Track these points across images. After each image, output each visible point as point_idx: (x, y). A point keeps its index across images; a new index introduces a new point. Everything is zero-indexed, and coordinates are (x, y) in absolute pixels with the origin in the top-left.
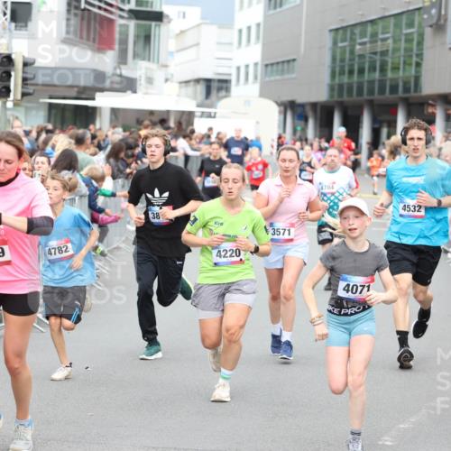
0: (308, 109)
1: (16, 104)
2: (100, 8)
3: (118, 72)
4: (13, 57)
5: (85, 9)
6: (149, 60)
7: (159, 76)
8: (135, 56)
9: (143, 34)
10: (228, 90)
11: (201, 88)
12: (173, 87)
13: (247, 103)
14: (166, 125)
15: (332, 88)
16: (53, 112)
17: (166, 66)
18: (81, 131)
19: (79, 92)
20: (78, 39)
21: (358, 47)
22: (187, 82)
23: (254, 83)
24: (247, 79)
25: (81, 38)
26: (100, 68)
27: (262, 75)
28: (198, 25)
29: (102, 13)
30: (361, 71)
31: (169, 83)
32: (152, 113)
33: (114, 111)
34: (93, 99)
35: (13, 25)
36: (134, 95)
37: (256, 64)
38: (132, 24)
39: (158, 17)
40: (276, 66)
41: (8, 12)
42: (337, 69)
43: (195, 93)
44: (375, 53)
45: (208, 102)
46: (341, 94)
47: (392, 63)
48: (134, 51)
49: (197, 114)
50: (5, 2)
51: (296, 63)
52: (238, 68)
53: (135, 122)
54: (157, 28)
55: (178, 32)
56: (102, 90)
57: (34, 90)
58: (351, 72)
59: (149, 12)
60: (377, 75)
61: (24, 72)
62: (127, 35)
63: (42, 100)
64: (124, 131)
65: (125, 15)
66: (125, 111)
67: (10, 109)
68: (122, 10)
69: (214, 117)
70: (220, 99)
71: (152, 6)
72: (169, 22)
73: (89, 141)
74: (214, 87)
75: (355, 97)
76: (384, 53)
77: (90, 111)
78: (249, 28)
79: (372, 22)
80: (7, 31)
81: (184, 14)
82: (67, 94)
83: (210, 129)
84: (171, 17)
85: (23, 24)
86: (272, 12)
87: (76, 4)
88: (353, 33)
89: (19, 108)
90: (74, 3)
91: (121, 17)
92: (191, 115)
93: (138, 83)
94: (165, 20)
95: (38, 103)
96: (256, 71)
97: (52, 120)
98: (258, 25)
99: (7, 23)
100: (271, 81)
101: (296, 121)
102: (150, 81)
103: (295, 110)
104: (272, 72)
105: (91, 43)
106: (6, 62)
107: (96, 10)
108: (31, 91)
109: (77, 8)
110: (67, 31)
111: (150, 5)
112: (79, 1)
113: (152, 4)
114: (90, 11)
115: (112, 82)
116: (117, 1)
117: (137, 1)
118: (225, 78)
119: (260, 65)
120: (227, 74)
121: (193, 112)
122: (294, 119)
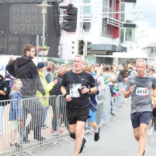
1: (86, 57)
2: (114, 23)
3: (121, 46)
4: (84, 41)
5: (108, 25)
7: (135, 46)
8: (126, 40)
9: (129, 32)
11: (150, 50)
16: (98, 59)
17: (137, 43)
18: (107, 66)
19: (107, 53)
20: (106, 34)
22: (145, 48)
25: (108, 34)
26: (114, 44)
28: (148, 28)
29: (115, 25)
32: (132, 59)
33: (119, 59)
34: (112, 55)
35: (84, 30)
36: (126, 53)
38: (125, 29)
39: (134, 26)
41: (82, 26)
43: (148, 51)
45: (152, 55)
48: (126, 38)
49: (149, 59)
50: (81, 23)
53: (126, 62)
54: (134, 30)
55: (141, 31)
56: (115, 52)
57: (91, 52)
59: (131, 25)
61: (88, 46)
62: (123, 33)
64: (123, 66)
66: (123, 59)
68: (121, 24)
69: (154, 60)
71: (132, 22)
72: (138, 27)
73: (110, 70)
74: (154, 50)
77: (111, 59)
80: (82, 32)
81: (143, 25)
82: (103, 53)
84: (138, 26)
85: (87, 30)
87: (106, 22)
89: (86, 59)
90: (105, 22)
91: (121, 26)
93: (127, 49)
94: (136, 27)
95: (93, 56)
97: (98, 62)
99: (82, 30)
102: (131, 48)
105: (111, 36)
106: (82, 43)
107: (112, 24)
108: (90, 53)
109: (106, 24)
110: (103, 32)
111: (131, 22)
112: (106, 21)
113: (132, 21)
114: (110, 25)
115: (119, 49)
116: (119, 21)
117: (127, 21)
121: (147, 59)
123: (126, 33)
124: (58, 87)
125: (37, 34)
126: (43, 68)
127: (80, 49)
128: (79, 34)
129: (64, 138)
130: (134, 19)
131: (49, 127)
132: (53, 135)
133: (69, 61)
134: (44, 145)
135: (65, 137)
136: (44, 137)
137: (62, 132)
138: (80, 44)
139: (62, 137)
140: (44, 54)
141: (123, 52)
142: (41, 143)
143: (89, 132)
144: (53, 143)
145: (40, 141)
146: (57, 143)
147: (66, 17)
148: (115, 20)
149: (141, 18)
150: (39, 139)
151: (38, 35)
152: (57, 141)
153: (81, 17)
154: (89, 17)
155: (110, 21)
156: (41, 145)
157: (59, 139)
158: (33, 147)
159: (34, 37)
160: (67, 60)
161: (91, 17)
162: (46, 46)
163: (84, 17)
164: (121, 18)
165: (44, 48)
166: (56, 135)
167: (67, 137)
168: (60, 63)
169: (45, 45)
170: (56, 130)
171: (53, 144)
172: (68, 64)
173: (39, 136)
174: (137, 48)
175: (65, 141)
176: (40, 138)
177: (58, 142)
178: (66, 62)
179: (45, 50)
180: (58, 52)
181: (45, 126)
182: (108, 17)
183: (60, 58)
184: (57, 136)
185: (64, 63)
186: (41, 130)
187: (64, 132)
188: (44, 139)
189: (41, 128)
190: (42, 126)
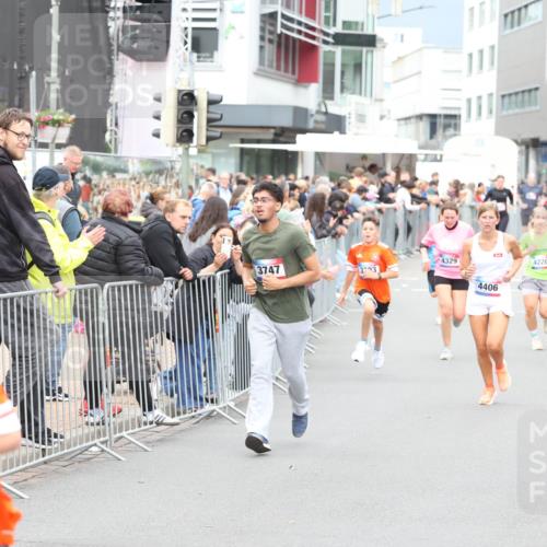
1: (201, 150)
2: (300, 32)
3: (323, 110)
4: (196, 94)
5: (280, 36)
6: (360, 94)
7: (372, 111)
8: (343, 89)
9: (352, 63)
10: (457, 127)
11: (424, 126)
12: (391, 125)
13: (480, 142)
14: (381, 172)
16: (246, 158)
17: (381, 100)
19: (276, 134)
20: (274, 70)
22: (407, 119)
23: (488, 118)
24: (480, 114)
25: (278, 68)
26: (302, 103)
27: (497, 108)
28: (420, 50)
29: (302, 38)
31: (385, 120)
32: (364, 157)
33: (319, 156)
34: (294, 142)
35: (195, 55)
36: (343, 136)
37: (491, 95)
38: (338, 50)
39: (370, 41)
40: (517, 97)
41: (189, 40)
43: (417, 132)
45: (433, 142)
48: (342, 83)
49: (421, 157)
50: (186, 28)
51: (538, 93)
52: (469, 101)
53: (344, 168)
54: (369, 56)
55: (396, 59)
56: (304, 131)
57: (222, 134)
59: (359, 36)
61: (208, 112)
62: (333, 65)
63: (231, 145)
64: (332, 180)
65: (330, 40)
66: (332, 155)
67: (194, 157)
68: (327, 34)
69: (441, 160)
70: (446, 138)
71: (362, 29)
72: (384, 47)
74: (439, 124)
77: (287, 158)
78: (481, 52)
80: (188, 63)
81: (402, 36)
82: (261, 137)
83: (435, 175)
84: (385, 41)
85: (208, 55)
86: (508, 31)
87: (272, 28)
89: (204, 156)
90: (268, 27)
91: (325, 42)
92: (411, 158)
93: (347, 121)
94: (378, 45)
95: (228, 148)
96: (490, 104)
97: (245, 168)
98: (493, 47)
99: (187, 53)
100: (509, 116)
101: (541, 163)
102: (361, 118)
103: (538, 150)
104: (510, 103)
105: (290, 75)
106: (187, 99)
107: (295, 35)
108: (218, 134)
109: (271, 33)
110: (261, 62)
111: (360, 27)
112: (274, 25)
113: (363, 24)
114: (287, 37)
115: (316, 122)
116: (319, 23)
117: (344, 23)
118: (453, 112)
119: (495, 96)
120: (455, 108)
121: (415, 155)
122: (537, 161)
123: (343, 65)
124: (104, 254)
125: (31, 69)
126: (52, 189)
127: (180, 121)
128: (178, 70)
129: (124, 434)
130: (371, 17)
131: (72, 394)
132: (87, 424)
133: (143, 161)
134: (57, 459)
135: (131, 431)
136: (54, 431)
137: (120, 411)
138: (180, 103)
139: (121, 431)
140: (54, 139)
141: (331, 132)
142: (44, 450)
143: (213, 411)
144: (87, 449)
145: (43, 443)
146: (103, 451)
147: (131, 7)
148: (304, 19)
149: (393, 12)
150: (37, 436)
151: (34, 73)
152: (102, 443)
153: (184, 10)
154: (215, 10)
155: (285, 22)
156: (47, 457)
157: (107, 438)
158: (18, 465)
159: (21, 78)
160: (135, 161)
161: (221, 10)
162: (61, 111)
163: (194, 10)
164: (323, 14)
165: (56, 117)
166: (98, 424)
167: (137, 429)
168: (113, 172)
169: (58, 108)
170: (97, 406)
171: (87, 454)
172: (139, 173)
173: (36, 424)
174: (382, 117)
175: (131, 442)
176: (43, 433)
177: (103, 447)
178: (134, 168)
179: (58, 123)
180: (105, 130)
181: (60, 390)
182: (279, 8)
183: (112, 154)
184: (102, 427)
185: (125, 171)
186: (46, 405)
187: (125, 410)
188: (56, 436)
189: (46, 398)
190: (48, 390)
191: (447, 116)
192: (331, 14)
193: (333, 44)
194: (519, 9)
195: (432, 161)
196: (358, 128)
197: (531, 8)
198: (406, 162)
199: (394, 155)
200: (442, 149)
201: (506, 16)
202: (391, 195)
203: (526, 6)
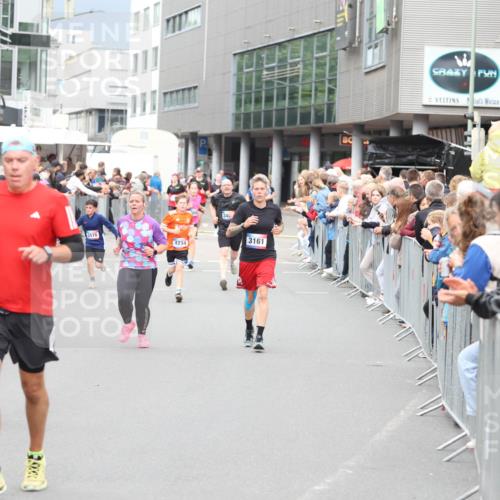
0: (212, 142)
3: (2, 103)
6: (35, 90)
8: (18, 87)
9: (27, 61)
10: (123, 121)
11: (93, 120)
12: (62, 119)
13: (145, 135)
14: (54, 161)
15: (237, 118)
17: (55, 96)
21: (265, 73)
22: (78, 113)
23: (151, 114)
24: (144, 110)
27: (159, 104)
30: (269, 99)
31: (57, 114)
32: (39, 147)
36: (20, 128)
37: (154, 92)
38: (15, 49)
39: (46, 42)
40: (178, 95)
42: (243, 97)
43: (87, 124)
44: (284, 79)
45: (102, 134)
46: (246, 125)
47: (303, 90)
48: (18, 80)
49: (91, 148)
51: (197, 91)
52: (134, 98)
54: (44, 54)
58: (258, 101)
59: (35, 37)
60: (286, 103)
62: (11, 63)
65: (8, 40)
68: (5, 35)
69: (108, 152)
70: (114, 131)
71: (38, 31)
74: (108, 118)
75: (262, 128)
76: (294, 79)
79: (279, 44)
83: (102, 165)
86: (170, 35)
88: (260, 58)
91: (4, 42)
92: (82, 149)
93: (24, 114)
94: (52, 45)
96: (153, 100)
100: (170, 111)
101: (199, 155)
102: (36, 112)
103: (197, 142)
104: (171, 100)
111: (35, 29)
113: (38, 25)
117: (21, 24)
118: (119, 108)
119: (157, 93)
120: (122, 104)
121: (85, 146)
122: (196, 152)
123: (19, 63)
130: (45, 20)
141: (9, 125)
149: (65, 16)
164: (2, 16)
174: (55, 112)
191: (114, 111)
192: (9, 16)
193: (11, 44)
194: (180, 15)
195: (100, 152)
196: (32, 120)
197: (190, 13)
198: (77, 153)
199: (66, 145)
200: (110, 142)
201: (168, 21)
202: (62, 183)
203: (186, 12)
